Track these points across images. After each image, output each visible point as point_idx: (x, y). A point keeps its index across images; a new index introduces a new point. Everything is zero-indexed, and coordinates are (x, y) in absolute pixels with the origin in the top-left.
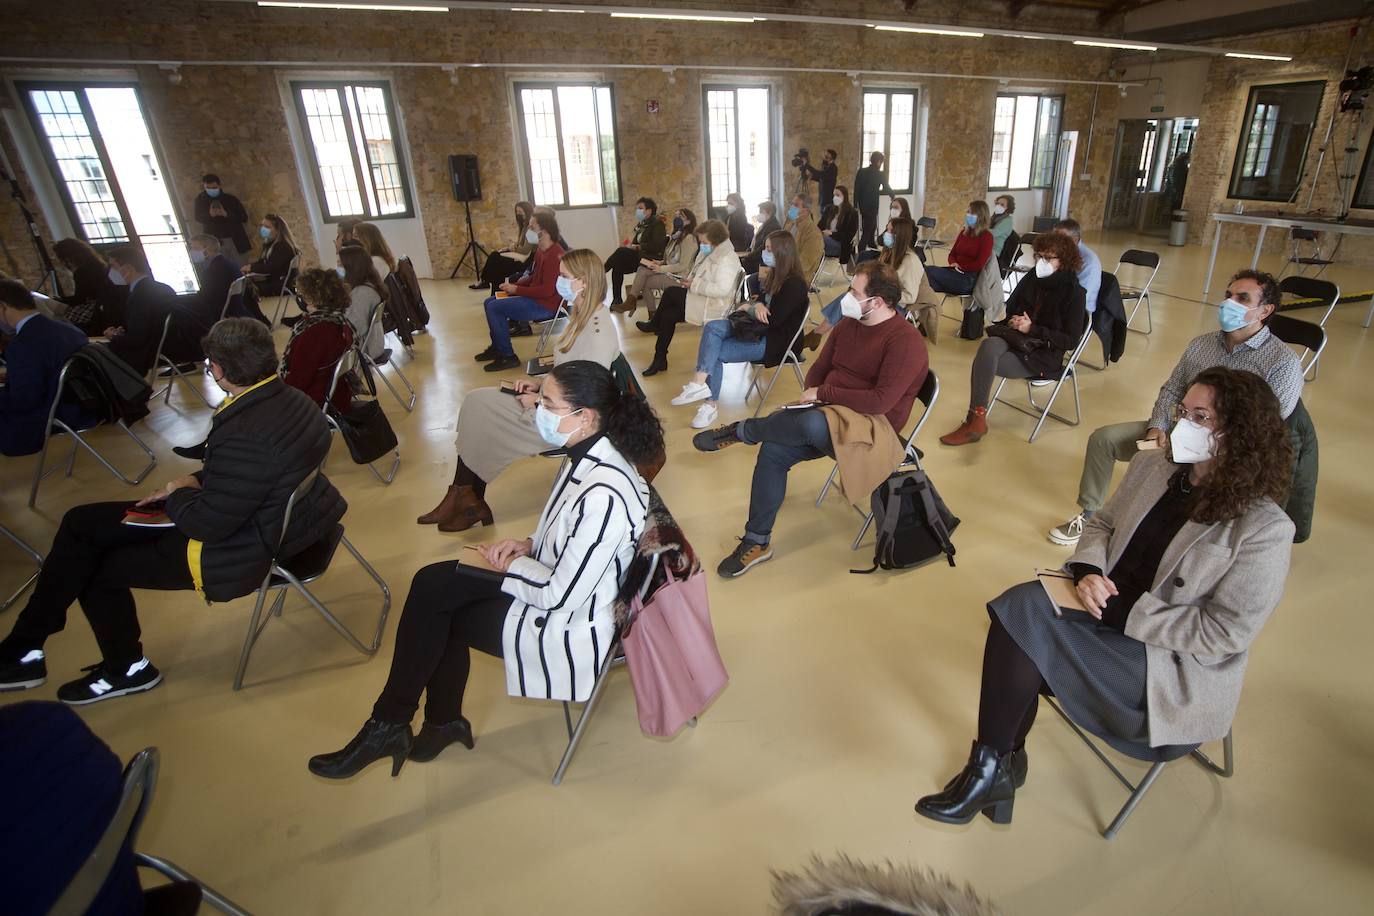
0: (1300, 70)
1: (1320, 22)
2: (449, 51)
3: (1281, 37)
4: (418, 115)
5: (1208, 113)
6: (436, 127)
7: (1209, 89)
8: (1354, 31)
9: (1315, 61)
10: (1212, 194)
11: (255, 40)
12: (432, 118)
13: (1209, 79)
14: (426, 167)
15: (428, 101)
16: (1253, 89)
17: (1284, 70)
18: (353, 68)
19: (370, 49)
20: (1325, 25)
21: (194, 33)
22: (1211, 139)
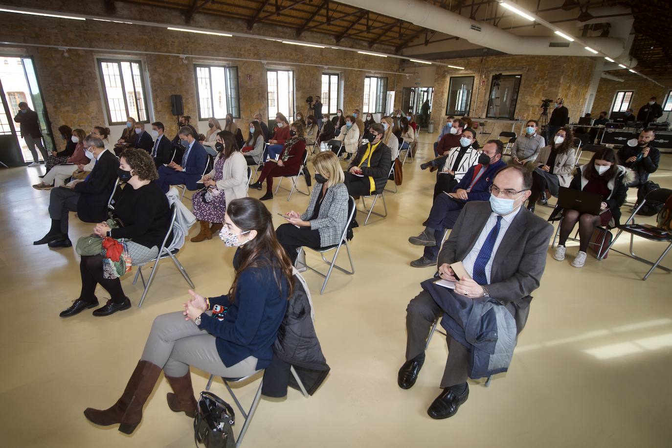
0: (466, 72)
1: (471, 57)
2: (170, 49)
3: (460, 61)
4: (156, 76)
5: (437, 85)
6: (163, 82)
7: (437, 77)
8: (482, 60)
9: (471, 69)
10: (441, 114)
11: (85, 38)
12: (162, 78)
13: (436, 74)
14: (158, 100)
15: (160, 70)
16: (451, 78)
17: (461, 72)
18: (129, 54)
19: (136, 46)
20: (472, 58)
21: (57, 33)
22: (439, 95)
